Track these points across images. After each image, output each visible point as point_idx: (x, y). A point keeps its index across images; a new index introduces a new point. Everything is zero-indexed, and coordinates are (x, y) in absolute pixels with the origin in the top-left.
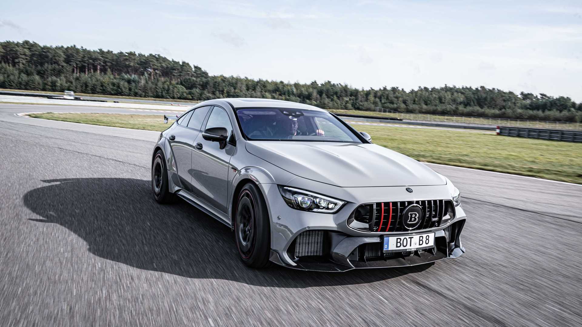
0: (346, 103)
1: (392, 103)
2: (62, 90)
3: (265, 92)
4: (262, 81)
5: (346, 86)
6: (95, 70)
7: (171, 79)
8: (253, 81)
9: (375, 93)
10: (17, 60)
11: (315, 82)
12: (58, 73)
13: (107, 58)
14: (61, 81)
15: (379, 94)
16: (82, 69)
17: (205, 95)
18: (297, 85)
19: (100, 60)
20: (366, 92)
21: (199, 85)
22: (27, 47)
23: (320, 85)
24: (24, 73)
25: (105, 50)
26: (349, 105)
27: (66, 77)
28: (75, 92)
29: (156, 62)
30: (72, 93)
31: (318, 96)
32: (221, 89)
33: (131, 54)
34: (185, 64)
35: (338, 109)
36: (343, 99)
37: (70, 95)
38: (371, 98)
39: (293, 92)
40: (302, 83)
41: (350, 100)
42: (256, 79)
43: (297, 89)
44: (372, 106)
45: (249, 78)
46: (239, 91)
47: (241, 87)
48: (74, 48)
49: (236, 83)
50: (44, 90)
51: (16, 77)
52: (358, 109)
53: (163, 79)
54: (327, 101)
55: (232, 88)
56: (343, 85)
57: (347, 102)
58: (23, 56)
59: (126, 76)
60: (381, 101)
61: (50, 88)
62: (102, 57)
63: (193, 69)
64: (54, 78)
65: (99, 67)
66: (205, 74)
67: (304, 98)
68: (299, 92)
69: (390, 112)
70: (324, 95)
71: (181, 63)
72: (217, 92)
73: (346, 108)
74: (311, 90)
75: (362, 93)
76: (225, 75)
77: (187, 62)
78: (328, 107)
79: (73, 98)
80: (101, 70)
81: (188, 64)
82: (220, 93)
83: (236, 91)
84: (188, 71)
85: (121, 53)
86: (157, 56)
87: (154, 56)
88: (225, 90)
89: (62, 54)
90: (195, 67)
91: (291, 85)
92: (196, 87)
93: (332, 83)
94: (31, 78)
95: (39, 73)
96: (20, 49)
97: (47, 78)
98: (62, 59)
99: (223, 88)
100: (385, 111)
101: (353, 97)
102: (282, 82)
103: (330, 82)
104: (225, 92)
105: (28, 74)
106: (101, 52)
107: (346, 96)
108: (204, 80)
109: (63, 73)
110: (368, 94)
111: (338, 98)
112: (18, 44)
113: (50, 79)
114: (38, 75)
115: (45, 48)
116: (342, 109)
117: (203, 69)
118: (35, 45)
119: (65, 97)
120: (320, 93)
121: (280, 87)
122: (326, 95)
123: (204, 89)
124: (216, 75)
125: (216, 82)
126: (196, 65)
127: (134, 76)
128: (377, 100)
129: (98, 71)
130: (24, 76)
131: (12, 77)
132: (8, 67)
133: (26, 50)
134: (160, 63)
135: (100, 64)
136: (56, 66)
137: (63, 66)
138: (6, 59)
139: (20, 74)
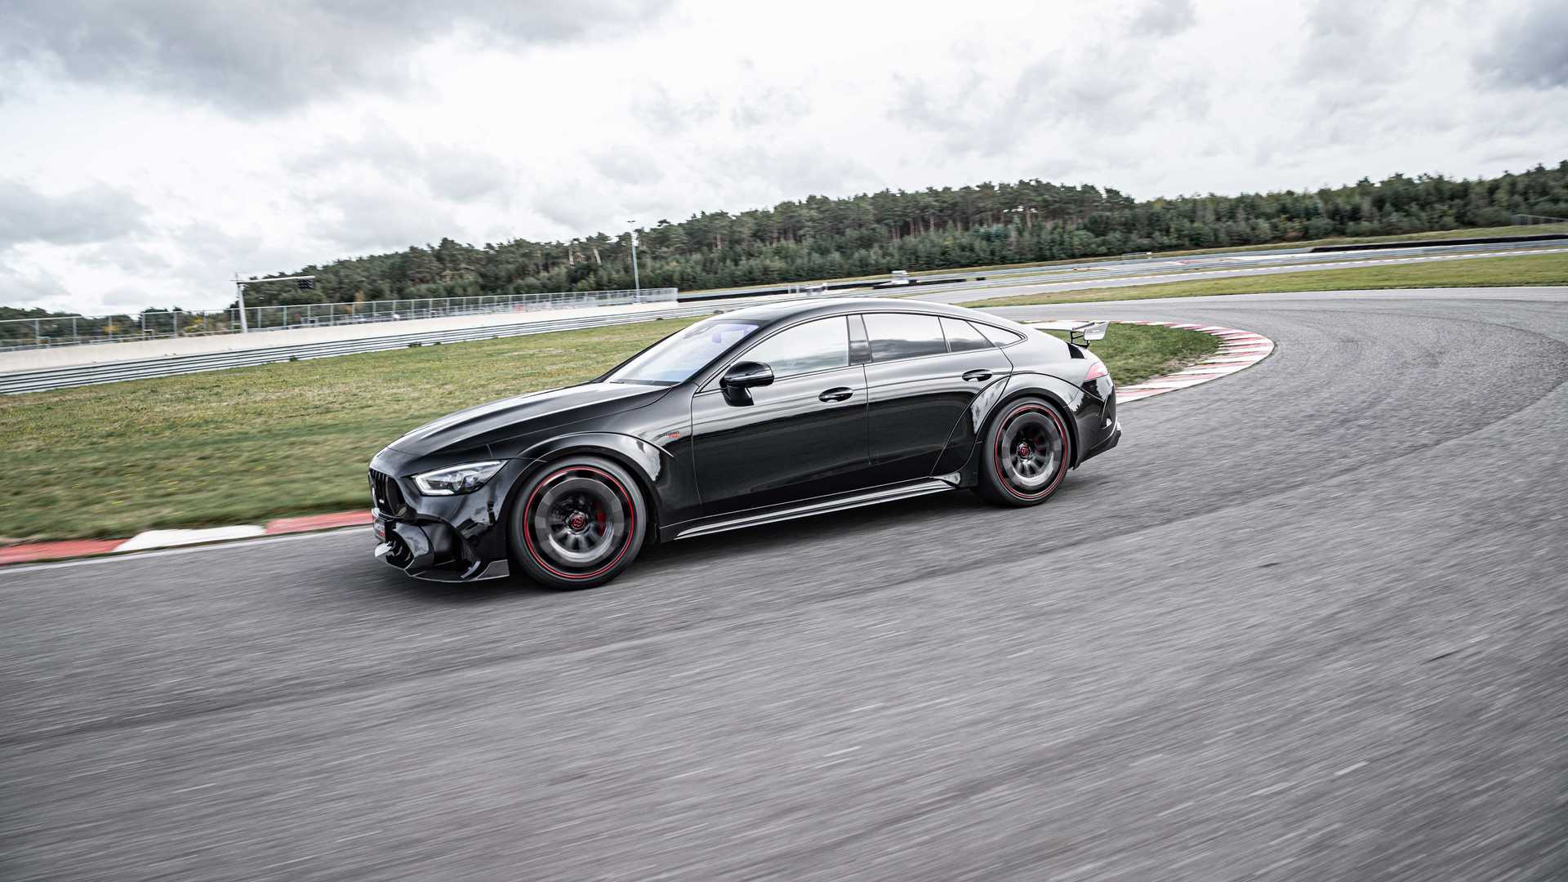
0: (1441, 217)
1: (1556, 201)
2: (885, 271)
3: (1257, 217)
4: (1248, 196)
5: (1441, 177)
6: (927, 227)
7: (1065, 222)
8: (1226, 199)
9: (1513, 184)
10: (801, 232)
11: (1366, 180)
12: (866, 243)
13: (944, 202)
14: (874, 255)
15: (1520, 187)
16: (905, 230)
17: (1134, 241)
18: (1324, 194)
19: (933, 207)
20: (1487, 186)
21: (1121, 224)
22: (815, 206)
23: (1378, 185)
24: (816, 252)
25: (939, 188)
26: (1449, 220)
27: (881, 247)
28: (908, 271)
29: (1033, 194)
30: (904, 272)
31: (1375, 210)
32: (1164, 227)
33: (987, 187)
34: (1089, 189)
35: (1423, 231)
36: (1433, 209)
37: (901, 278)
38: (1501, 195)
39: (1316, 209)
40: (1336, 186)
41: (1451, 207)
42: (1233, 194)
43: (1326, 202)
44: (1505, 214)
45: (1219, 194)
46: (1201, 225)
47: (1204, 217)
48: (885, 195)
49: (1194, 211)
50: (849, 275)
51: (806, 259)
52: (1472, 224)
53: (1049, 225)
54: (1395, 217)
55: (1186, 220)
56: (1435, 176)
57: (1443, 214)
58: (810, 224)
59: (982, 230)
60: (1526, 199)
61: (859, 269)
62: (936, 201)
63: (1105, 195)
64: (863, 252)
65: (932, 222)
66: (1129, 202)
67: (1342, 218)
68: (1330, 207)
69: (1547, 221)
70: (1388, 207)
71: (1079, 189)
72: (1157, 233)
73: (1444, 228)
74: (1357, 199)
75: (1478, 189)
76: (1168, 198)
77: (1090, 184)
78: (1399, 231)
79: (906, 282)
80: (937, 226)
81: (1092, 188)
82: (1162, 235)
83: (1196, 225)
84: (1095, 201)
85: (967, 188)
86: (1033, 183)
87: (1028, 184)
88: (1173, 226)
89: (870, 207)
90: (1108, 191)
91: (1311, 197)
92: (1115, 230)
93: (1404, 177)
94: (830, 257)
95: (839, 248)
96: (804, 212)
97: (853, 254)
98: (871, 217)
99: (1167, 224)
100: (1536, 222)
101: (1457, 201)
102: (1290, 193)
103: (1401, 175)
104: (1172, 230)
105: (824, 252)
106: (932, 192)
107: (1441, 200)
108: (1127, 212)
109: (877, 241)
110: (1493, 187)
111: (1422, 207)
112: (800, 205)
113: (856, 255)
114: (837, 250)
115: (840, 202)
116: (1432, 229)
117: (1124, 194)
118: (825, 200)
119: (895, 282)
120: (1379, 203)
121: (1289, 201)
122: (1394, 205)
123: (1130, 232)
124: (1150, 200)
125: (1152, 214)
126: (1108, 187)
127: (995, 228)
128: (1517, 198)
129: (932, 228)
130: (816, 256)
131: (799, 261)
132: (791, 244)
133: (814, 213)
134: (1041, 195)
135: (934, 214)
136: (864, 231)
137: (873, 229)
138: (784, 233)
139: (809, 254)
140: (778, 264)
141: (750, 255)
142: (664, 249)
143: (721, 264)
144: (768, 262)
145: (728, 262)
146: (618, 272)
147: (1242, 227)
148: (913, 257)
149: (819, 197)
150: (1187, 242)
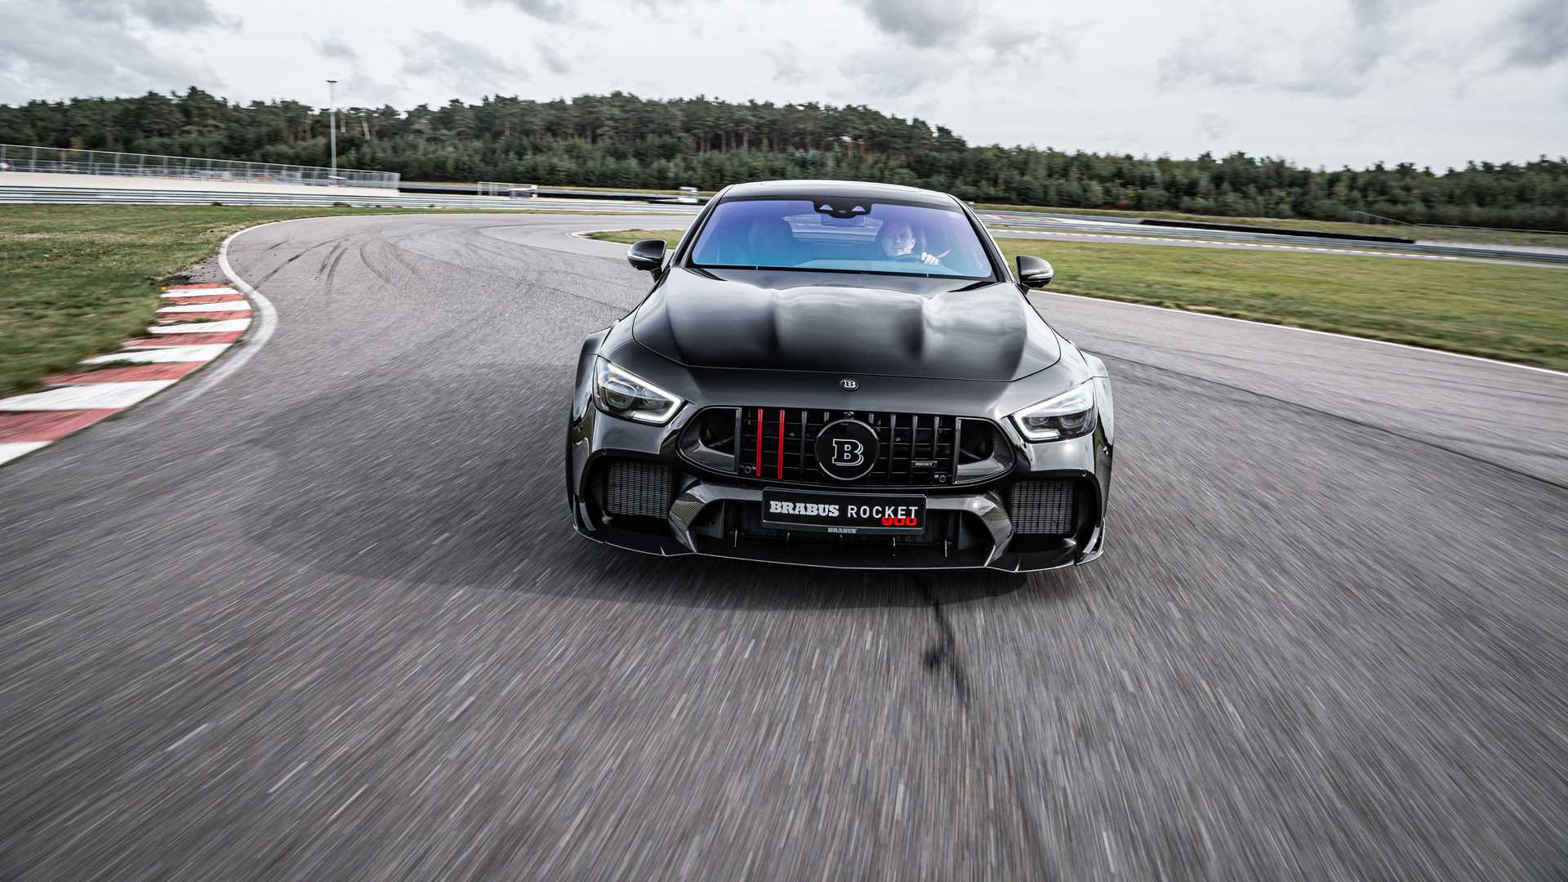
0: (1278, 203)
1: (1394, 201)
2: (676, 187)
3: (1091, 179)
4: (1085, 155)
5: (1282, 162)
6: (739, 144)
7: (888, 158)
8: (1063, 155)
9: (1351, 177)
10: (599, 131)
11: (1208, 155)
12: (669, 152)
13: (763, 118)
14: (673, 167)
15: (1361, 182)
16: (716, 143)
17: (958, 188)
18: (1163, 163)
19: (749, 122)
20: (1328, 177)
21: (946, 167)
22: (618, 103)
23: (1220, 162)
24: (612, 155)
25: (760, 102)
26: (1285, 208)
27: (685, 160)
28: (700, 188)
29: (858, 121)
30: (694, 190)
31: (1212, 187)
32: (992, 174)
33: (812, 107)
34: (919, 125)
35: (1258, 216)
36: (1271, 194)
37: (690, 196)
38: (1341, 189)
39: (1152, 178)
40: (1176, 157)
41: (1289, 194)
42: (1071, 152)
43: (1163, 172)
44: (1343, 209)
45: (1057, 149)
46: (1032, 180)
47: (1035, 170)
48: (700, 102)
49: (1026, 163)
50: (645, 186)
51: (599, 162)
52: (1309, 216)
53: (870, 158)
54: (1231, 198)
55: (1016, 172)
56: (1275, 159)
57: (1280, 201)
58: (610, 123)
59: (799, 154)
60: (1365, 196)
61: (656, 181)
62: (754, 116)
63: (936, 135)
64: (663, 162)
65: (746, 138)
66: (960, 145)
67: (1177, 191)
68: (1167, 178)
69: (1385, 223)
70: (1226, 186)
71: (910, 122)
72: (984, 182)
73: (1279, 215)
74: (1195, 173)
75: (1318, 179)
76: (1001, 146)
77: (921, 119)
78: (1234, 213)
79: (694, 201)
80: (751, 143)
81: (923, 123)
82: (989, 185)
83: (1026, 178)
84: (924, 138)
85: (790, 106)
86: (860, 108)
87: (855, 109)
88: (1002, 176)
89: (678, 113)
90: (940, 129)
91: (1148, 164)
92: (939, 173)
93: (1246, 156)
94: (625, 164)
95: (638, 154)
96: (605, 109)
97: (652, 163)
98: (678, 124)
99: (997, 174)
100: (1372, 222)
101: (1297, 190)
102: (1129, 158)
103: (1243, 154)
104: (1000, 181)
105: (620, 156)
106: (754, 106)
107: (1280, 186)
108: (955, 155)
109: (680, 151)
110: (1334, 179)
111: (1261, 191)
112: (602, 100)
113: (655, 165)
114: (635, 157)
115: (651, 103)
116: (1267, 215)
117: (955, 134)
118: (633, 99)
119: (682, 199)
120: (1218, 179)
121: (1126, 166)
122: (1232, 184)
123: (956, 176)
124: (983, 145)
125: (982, 160)
126: (940, 125)
127: (812, 153)
128: (1356, 194)
129: (746, 145)
130: (611, 161)
131: (590, 164)
132: (584, 145)
133: (616, 112)
134: (867, 124)
135: (748, 130)
136: (668, 139)
137: (679, 138)
138: (581, 130)
139: (604, 157)
140: (566, 164)
141: (537, 150)
142: (444, 131)
143: (503, 156)
144: (555, 160)
145: (512, 155)
146: (384, 151)
147: (1073, 187)
148: (718, 176)
149: (625, 94)
150: (1014, 196)
